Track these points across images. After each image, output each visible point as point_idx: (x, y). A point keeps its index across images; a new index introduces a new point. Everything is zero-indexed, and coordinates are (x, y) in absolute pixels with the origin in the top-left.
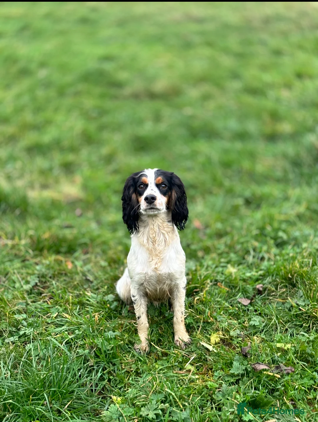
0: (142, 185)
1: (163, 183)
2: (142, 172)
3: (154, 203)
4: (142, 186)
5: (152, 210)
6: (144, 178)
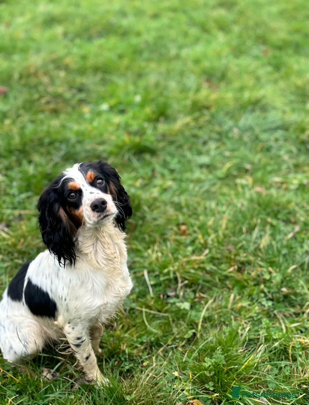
0: (72, 192)
1: (96, 178)
2: (63, 177)
3: (107, 208)
4: (73, 194)
5: (107, 218)
6: (71, 184)
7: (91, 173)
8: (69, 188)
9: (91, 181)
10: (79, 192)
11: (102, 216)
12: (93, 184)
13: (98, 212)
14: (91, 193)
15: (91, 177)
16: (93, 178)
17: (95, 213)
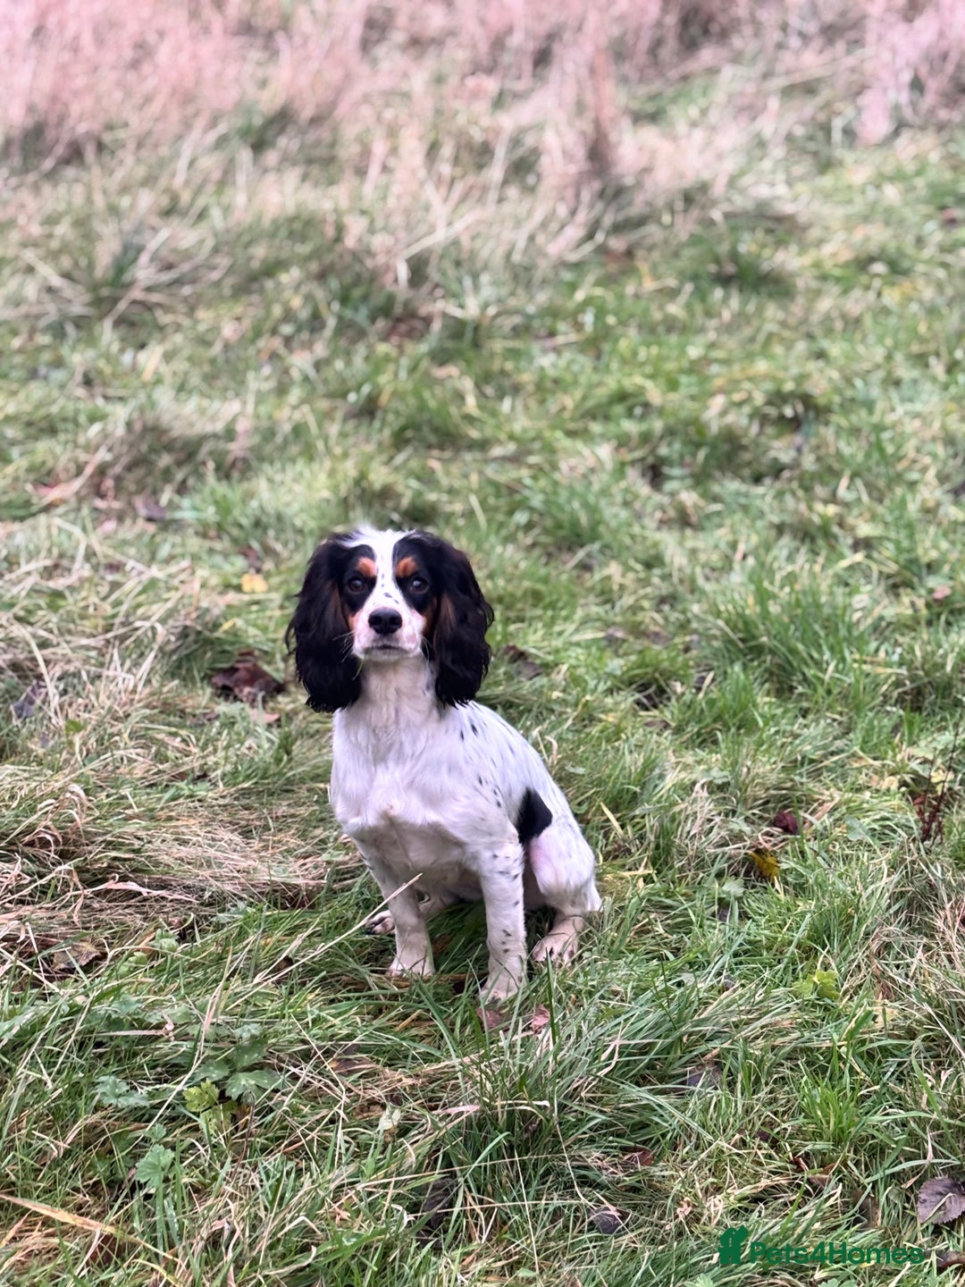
4: (358, 583)
7: (409, 562)
8: (357, 568)
9: (401, 574)
10: (370, 582)
11: (380, 644)
12: (402, 581)
13: (377, 631)
14: (387, 595)
15: (405, 568)
16: (409, 573)
17: (373, 632)
